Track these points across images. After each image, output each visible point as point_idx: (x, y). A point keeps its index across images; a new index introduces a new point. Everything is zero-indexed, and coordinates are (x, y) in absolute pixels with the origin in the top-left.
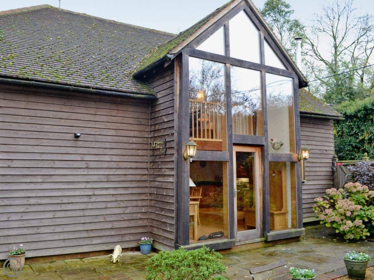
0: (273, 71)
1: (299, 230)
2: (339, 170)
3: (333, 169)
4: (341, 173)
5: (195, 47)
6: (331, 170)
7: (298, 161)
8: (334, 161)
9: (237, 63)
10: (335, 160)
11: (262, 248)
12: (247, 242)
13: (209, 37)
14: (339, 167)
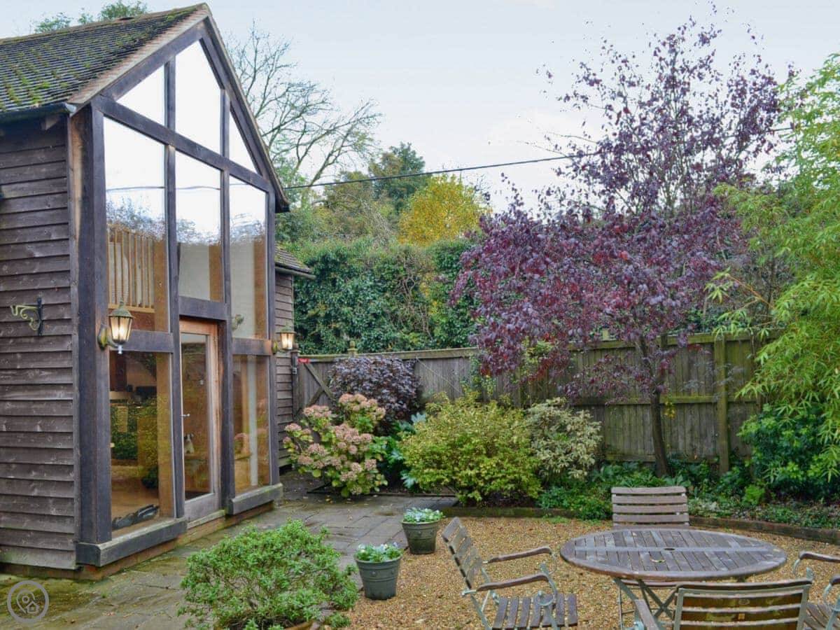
0: (240, 173)
1: (275, 487)
2: (304, 372)
3: (291, 370)
4: (306, 379)
5: (115, 98)
6: (288, 372)
7: (271, 354)
8: (294, 355)
9: (186, 149)
10: (296, 353)
11: (222, 529)
12: (201, 521)
13: (140, 81)
14: (303, 367)
